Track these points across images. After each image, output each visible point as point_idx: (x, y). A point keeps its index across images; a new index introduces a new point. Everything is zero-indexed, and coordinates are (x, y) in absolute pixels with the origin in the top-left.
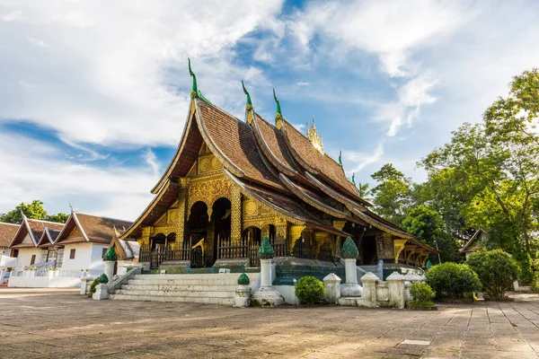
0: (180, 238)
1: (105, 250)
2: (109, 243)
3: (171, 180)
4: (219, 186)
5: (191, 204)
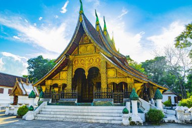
0: (69, 87)
1: (10, 90)
2: (13, 87)
3: (67, 56)
4: (91, 61)
5: (75, 69)
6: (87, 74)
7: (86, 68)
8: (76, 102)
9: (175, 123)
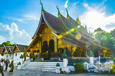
0: (40, 51)
3: (37, 35)
4: (50, 36)
5: (43, 42)
6: (48, 44)
7: (48, 41)
8: (43, 60)
9: (95, 72)
